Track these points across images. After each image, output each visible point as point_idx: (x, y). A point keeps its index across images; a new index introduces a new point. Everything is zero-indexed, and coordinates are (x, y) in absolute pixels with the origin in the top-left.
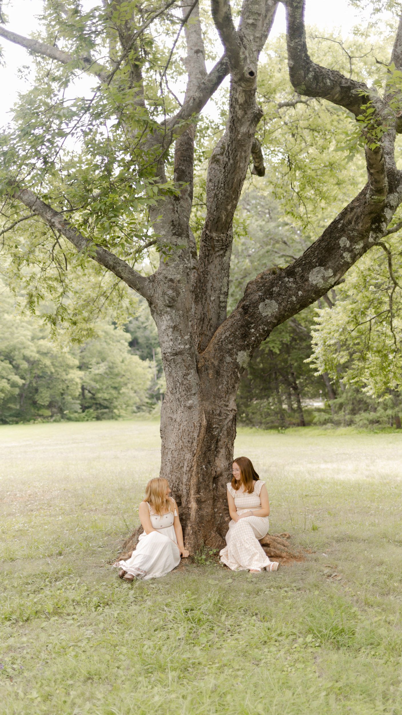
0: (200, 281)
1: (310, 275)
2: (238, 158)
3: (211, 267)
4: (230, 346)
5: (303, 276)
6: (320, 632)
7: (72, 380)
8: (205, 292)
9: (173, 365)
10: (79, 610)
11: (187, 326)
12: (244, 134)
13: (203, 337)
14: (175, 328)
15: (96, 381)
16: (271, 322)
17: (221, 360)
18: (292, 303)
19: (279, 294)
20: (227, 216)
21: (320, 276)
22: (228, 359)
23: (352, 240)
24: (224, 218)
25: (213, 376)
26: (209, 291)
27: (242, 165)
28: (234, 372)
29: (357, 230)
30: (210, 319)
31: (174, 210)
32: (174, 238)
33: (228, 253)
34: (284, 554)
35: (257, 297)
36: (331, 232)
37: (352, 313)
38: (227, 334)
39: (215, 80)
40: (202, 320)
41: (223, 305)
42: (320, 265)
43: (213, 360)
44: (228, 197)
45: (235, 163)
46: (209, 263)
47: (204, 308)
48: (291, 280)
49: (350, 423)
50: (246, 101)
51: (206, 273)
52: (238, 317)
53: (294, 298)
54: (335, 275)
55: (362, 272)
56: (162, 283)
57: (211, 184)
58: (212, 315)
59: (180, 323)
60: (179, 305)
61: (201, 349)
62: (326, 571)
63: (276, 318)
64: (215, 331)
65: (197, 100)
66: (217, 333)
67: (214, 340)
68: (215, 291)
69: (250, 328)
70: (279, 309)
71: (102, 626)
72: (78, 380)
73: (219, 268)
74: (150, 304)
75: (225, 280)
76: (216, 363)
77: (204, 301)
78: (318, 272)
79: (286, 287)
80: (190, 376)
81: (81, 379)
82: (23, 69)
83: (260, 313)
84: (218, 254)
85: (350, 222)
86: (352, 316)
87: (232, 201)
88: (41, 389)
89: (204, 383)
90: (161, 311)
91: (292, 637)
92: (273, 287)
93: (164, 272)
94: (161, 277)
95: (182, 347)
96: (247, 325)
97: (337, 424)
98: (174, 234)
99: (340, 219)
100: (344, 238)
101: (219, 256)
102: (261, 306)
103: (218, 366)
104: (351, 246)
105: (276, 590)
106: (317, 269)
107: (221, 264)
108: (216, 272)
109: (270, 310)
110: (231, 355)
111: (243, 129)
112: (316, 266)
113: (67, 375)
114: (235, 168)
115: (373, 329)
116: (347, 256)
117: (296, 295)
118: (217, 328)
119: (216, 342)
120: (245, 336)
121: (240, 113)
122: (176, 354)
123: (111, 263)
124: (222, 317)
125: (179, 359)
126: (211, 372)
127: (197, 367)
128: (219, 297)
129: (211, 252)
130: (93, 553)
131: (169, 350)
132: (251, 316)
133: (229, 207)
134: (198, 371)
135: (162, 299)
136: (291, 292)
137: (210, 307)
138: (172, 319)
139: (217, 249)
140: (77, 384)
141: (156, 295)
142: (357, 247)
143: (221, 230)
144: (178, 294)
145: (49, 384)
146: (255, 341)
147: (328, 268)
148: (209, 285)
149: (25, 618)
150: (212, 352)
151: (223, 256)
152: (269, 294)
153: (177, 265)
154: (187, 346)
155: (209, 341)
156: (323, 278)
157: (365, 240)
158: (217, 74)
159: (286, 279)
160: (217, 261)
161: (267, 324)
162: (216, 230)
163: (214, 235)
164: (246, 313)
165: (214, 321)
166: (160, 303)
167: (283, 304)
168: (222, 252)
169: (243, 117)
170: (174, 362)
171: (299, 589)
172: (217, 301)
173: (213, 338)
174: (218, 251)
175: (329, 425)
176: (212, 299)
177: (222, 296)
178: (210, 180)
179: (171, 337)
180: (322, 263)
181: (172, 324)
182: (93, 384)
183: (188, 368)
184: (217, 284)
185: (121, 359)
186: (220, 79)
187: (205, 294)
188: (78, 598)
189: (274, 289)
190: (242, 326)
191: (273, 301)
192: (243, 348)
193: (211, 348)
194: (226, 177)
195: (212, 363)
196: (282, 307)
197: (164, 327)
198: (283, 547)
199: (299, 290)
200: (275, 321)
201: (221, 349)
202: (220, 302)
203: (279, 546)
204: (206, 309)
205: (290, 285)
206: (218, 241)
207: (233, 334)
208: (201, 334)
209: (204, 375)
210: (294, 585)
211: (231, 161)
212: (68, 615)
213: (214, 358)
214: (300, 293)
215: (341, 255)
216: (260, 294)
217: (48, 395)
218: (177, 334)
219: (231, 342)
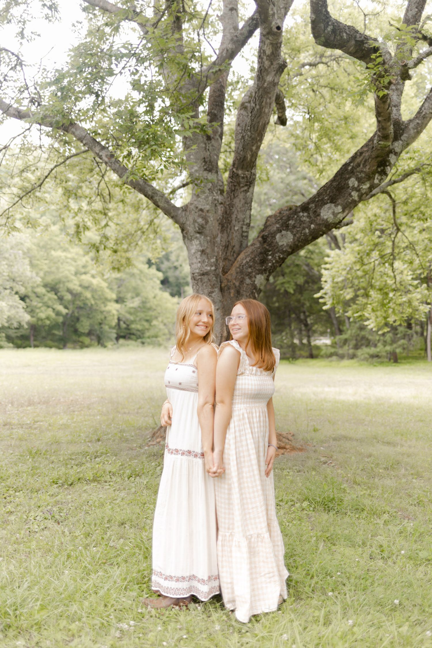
0: (226, 212)
1: (322, 211)
2: (264, 104)
3: (236, 201)
4: (250, 270)
5: (315, 212)
6: (314, 500)
7: (109, 312)
8: (230, 222)
9: (200, 284)
10: (114, 479)
11: (213, 250)
12: (270, 83)
13: (227, 261)
14: (203, 252)
15: (130, 313)
16: (286, 251)
17: (242, 282)
18: (305, 234)
19: (294, 227)
20: (252, 156)
21: (330, 211)
22: (248, 281)
23: (360, 181)
24: (249, 157)
25: (234, 295)
26: (234, 222)
27: (267, 110)
28: (252, 293)
29: (365, 172)
30: (234, 246)
31: (206, 149)
32: (205, 174)
33: (251, 189)
34: (288, 447)
35: (275, 229)
36: (342, 173)
37: (359, 254)
38: (248, 259)
39: (246, 33)
40: (227, 247)
41: (245, 234)
42: (331, 202)
43: (234, 281)
44: (253, 139)
45: (261, 108)
46: (235, 197)
47: (228, 236)
48: (305, 214)
49: (353, 357)
50: (272, 53)
51: (231, 205)
52: (258, 245)
53: (307, 231)
54: (343, 211)
55: (369, 218)
56: (193, 212)
57: (239, 128)
58: (235, 242)
59: (207, 247)
60: (207, 232)
61: (225, 272)
62: (323, 459)
63: (291, 247)
64: (237, 257)
65: (230, 51)
66: (239, 259)
67: (236, 264)
68: (239, 222)
69: (267, 255)
70: (294, 239)
71: (133, 490)
72: (115, 312)
73: (243, 201)
74: (183, 230)
75: (248, 212)
76: (237, 284)
77: (229, 230)
78: (329, 208)
79: (300, 221)
80: (214, 294)
81: (118, 311)
82: (76, 24)
83: (277, 243)
84: (242, 189)
85: (358, 165)
86: (359, 256)
87: (257, 142)
88: (82, 319)
89: (226, 300)
90: (191, 236)
91: (290, 503)
92: (289, 220)
93: (196, 203)
94: (192, 207)
95: (209, 268)
96: (265, 253)
97: (342, 357)
98: (205, 170)
99: (350, 162)
100: (353, 179)
101: (243, 191)
102: (278, 236)
103: (239, 286)
104: (359, 186)
105: (280, 471)
106: (328, 205)
107: (245, 198)
108: (240, 205)
109: (285, 240)
110: (250, 278)
111: (269, 78)
112: (327, 203)
113: (105, 306)
114: (261, 112)
115: (376, 269)
116: (355, 195)
117: (309, 227)
118: (239, 254)
119: (238, 266)
120: (263, 261)
121: (267, 63)
122: (203, 274)
123: (150, 193)
124: (244, 245)
125: (205, 279)
126: (232, 291)
127: (221, 287)
128: (242, 228)
129: (237, 188)
130: (127, 440)
131: (197, 271)
132: (269, 245)
133: (254, 148)
134: (222, 290)
135: (193, 226)
136: (305, 225)
137: (234, 236)
138: (200, 243)
139: (242, 185)
140: (114, 315)
141: (188, 223)
142: (364, 187)
143: (246, 168)
144: (207, 222)
145: (89, 314)
146: (271, 267)
147: (338, 205)
148: (234, 216)
149: (69, 483)
150: (234, 274)
151: (247, 191)
152: (285, 226)
153: (207, 197)
154: (213, 268)
155: (232, 265)
156: (333, 213)
157: (372, 181)
158: (248, 28)
159: (301, 214)
160: (241, 196)
161: (283, 252)
162: (242, 168)
163: (240, 172)
164: (264, 242)
165: (237, 248)
166: (191, 229)
167: (297, 236)
168: (246, 188)
169: (270, 67)
170: (201, 281)
171: (299, 471)
172: (240, 231)
173: (236, 262)
174: (243, 187)
175: (334, 358)
176: (236, 228)
177: (244, 227)
178: (239, 125)
179: (199, 260)
180: (333, 200)
181: (201, 249)
182: (128, 316)
183: (213, 287)
184: (241, 216)
185: (153, 295)
186: (250, 34)
187: (230, 224)
188: (114, 470)
189: (290, 222)
190: (261, 253)
191: (289, 233)
192: (261, 272)
193: (233, 271)
194: (252, 121)
195: (234, 284)
196: (296, 238)
197: (193, 251)
198: (287, 441)
199: (312, 224)
200: (290, 250)
201: (241, 272)
202: (243, 232)
203: (284, 440)
204: (230, 238)
205: (304, 219)
206: (243, 178)
207: (253, 260)
208: (225, 259)
209: (226, 294)
210: (294, 468)
211: (258, 107)
212: (106, 482)
213: (235, 279)
214: (313, 226)
215: (350, 194)
216: (278, 226)
217: (88, 324)
218: (204, 257)
219: (250, 267)
